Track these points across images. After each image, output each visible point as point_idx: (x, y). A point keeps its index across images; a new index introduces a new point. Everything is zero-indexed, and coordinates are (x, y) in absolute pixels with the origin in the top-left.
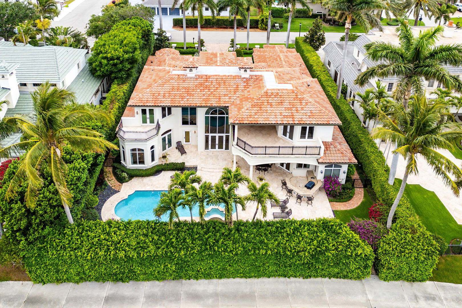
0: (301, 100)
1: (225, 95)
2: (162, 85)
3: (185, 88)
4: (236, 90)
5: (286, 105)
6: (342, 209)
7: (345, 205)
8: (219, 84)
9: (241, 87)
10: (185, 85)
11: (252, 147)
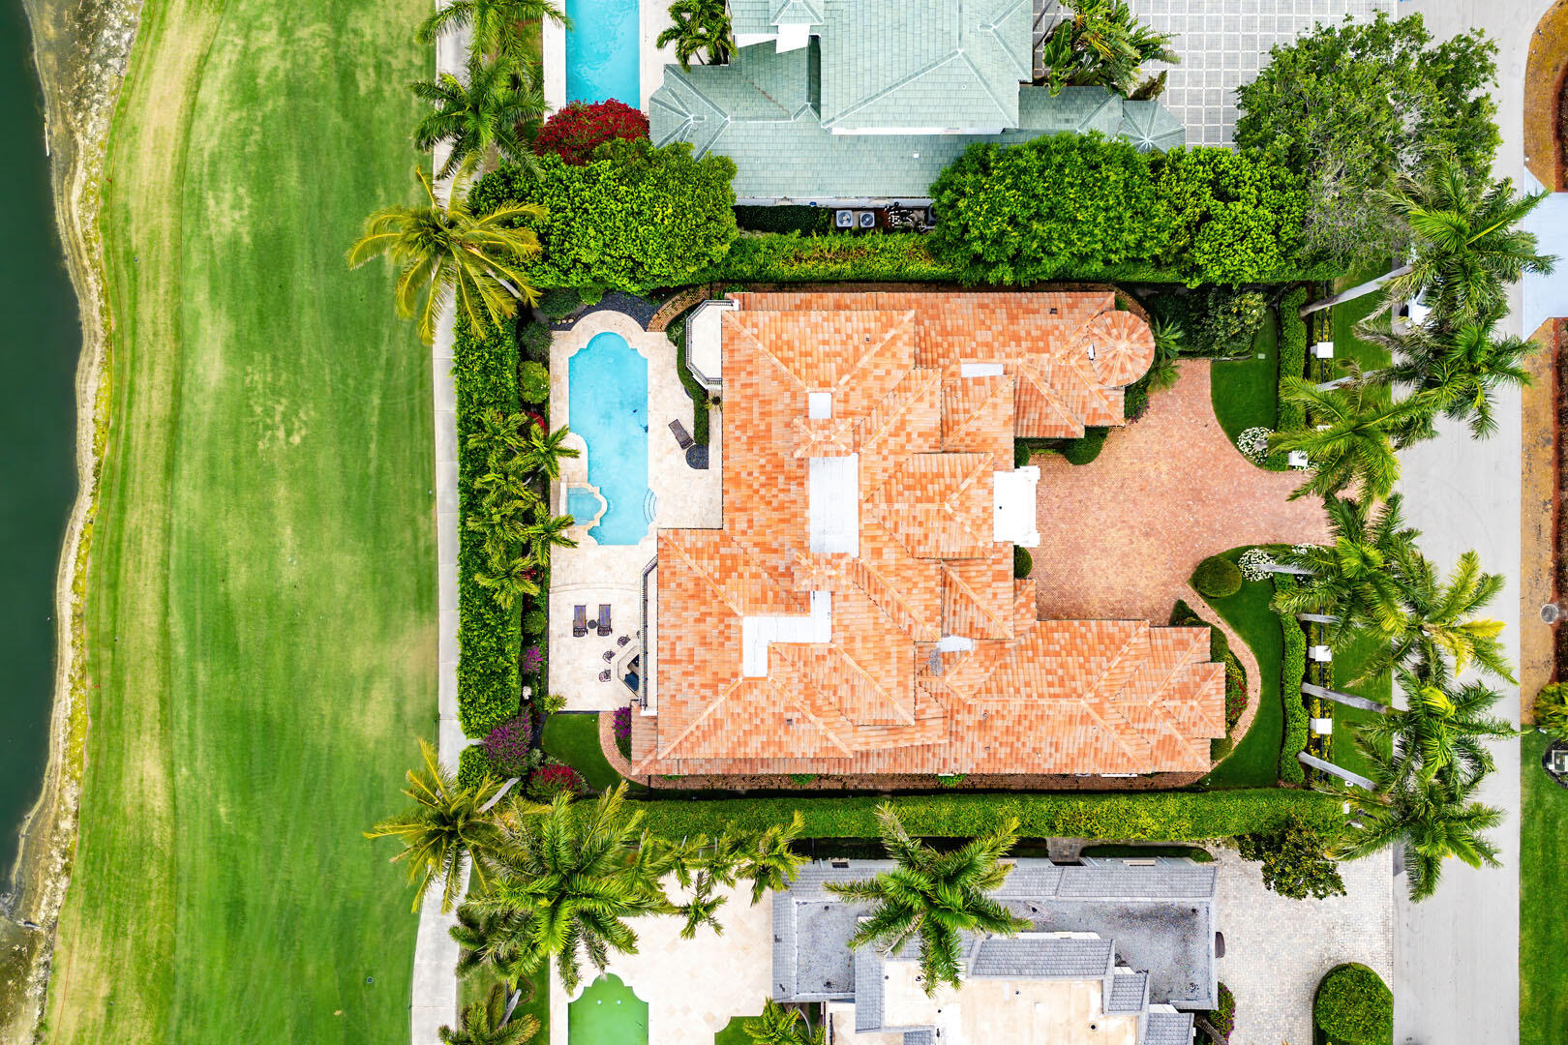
0: (714, 687)
1: (750, 521)
2: (776, 375)
3: (769, 429)
4: (766, 548)
5: (700, 653)
6: (601, 731)
7: (609, 737)
8: (781, 508)
9: (773, 560)
10: (777, 429)
11: (646, 575)
